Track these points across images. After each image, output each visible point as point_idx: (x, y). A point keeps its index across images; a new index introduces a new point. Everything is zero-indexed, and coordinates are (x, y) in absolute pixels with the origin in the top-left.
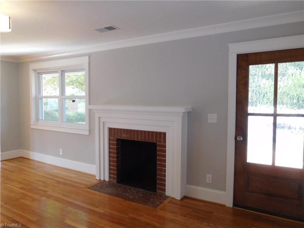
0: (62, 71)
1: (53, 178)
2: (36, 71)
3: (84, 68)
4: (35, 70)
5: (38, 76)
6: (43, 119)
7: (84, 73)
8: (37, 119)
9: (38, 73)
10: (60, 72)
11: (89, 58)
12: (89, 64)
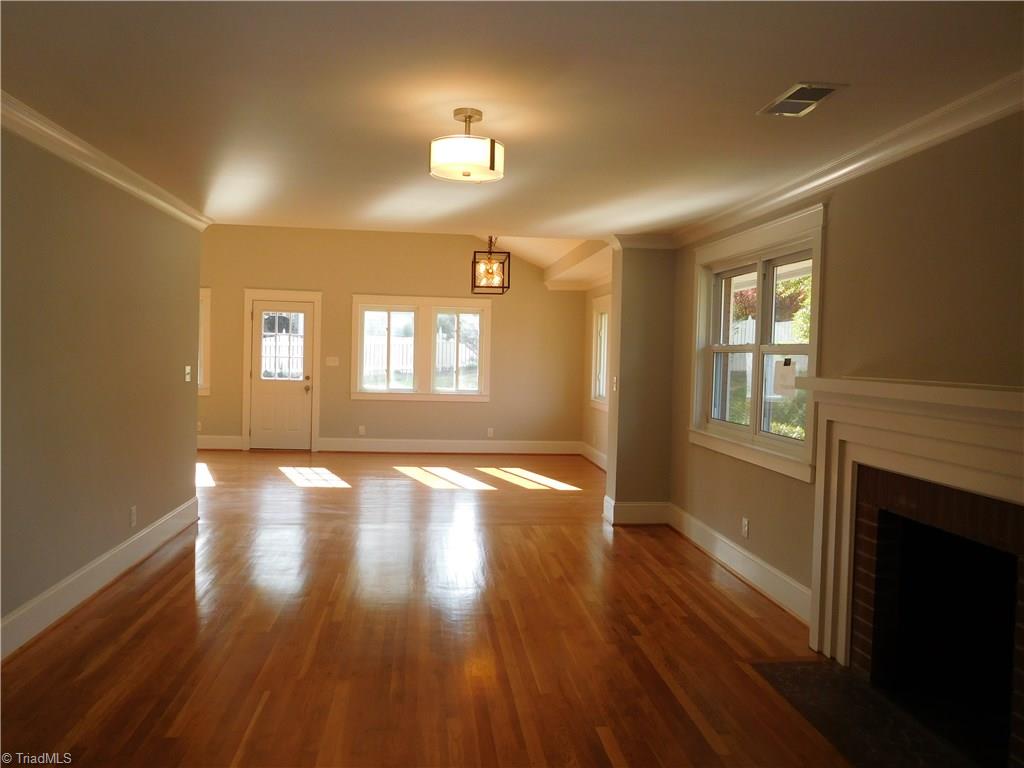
0: (769, 262)
1: (684, 597)
2: (711, 269)
3: (811, 249)
4: (708, 267)
5: (714, 286)
6: (727, 419)
7: (809, 263)
8: (706, 416)
9: (717, 275)
10: (760, 266)
11: (826, 206)
12: (825, 228)
